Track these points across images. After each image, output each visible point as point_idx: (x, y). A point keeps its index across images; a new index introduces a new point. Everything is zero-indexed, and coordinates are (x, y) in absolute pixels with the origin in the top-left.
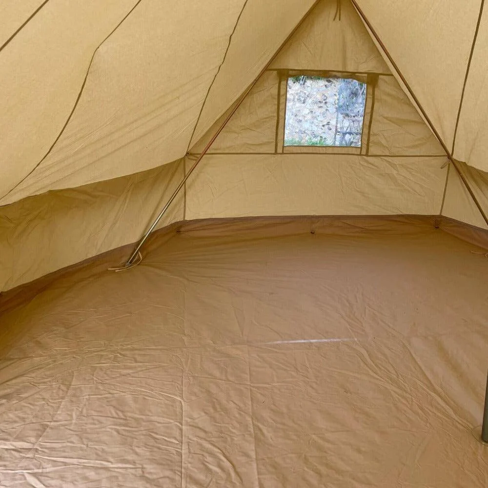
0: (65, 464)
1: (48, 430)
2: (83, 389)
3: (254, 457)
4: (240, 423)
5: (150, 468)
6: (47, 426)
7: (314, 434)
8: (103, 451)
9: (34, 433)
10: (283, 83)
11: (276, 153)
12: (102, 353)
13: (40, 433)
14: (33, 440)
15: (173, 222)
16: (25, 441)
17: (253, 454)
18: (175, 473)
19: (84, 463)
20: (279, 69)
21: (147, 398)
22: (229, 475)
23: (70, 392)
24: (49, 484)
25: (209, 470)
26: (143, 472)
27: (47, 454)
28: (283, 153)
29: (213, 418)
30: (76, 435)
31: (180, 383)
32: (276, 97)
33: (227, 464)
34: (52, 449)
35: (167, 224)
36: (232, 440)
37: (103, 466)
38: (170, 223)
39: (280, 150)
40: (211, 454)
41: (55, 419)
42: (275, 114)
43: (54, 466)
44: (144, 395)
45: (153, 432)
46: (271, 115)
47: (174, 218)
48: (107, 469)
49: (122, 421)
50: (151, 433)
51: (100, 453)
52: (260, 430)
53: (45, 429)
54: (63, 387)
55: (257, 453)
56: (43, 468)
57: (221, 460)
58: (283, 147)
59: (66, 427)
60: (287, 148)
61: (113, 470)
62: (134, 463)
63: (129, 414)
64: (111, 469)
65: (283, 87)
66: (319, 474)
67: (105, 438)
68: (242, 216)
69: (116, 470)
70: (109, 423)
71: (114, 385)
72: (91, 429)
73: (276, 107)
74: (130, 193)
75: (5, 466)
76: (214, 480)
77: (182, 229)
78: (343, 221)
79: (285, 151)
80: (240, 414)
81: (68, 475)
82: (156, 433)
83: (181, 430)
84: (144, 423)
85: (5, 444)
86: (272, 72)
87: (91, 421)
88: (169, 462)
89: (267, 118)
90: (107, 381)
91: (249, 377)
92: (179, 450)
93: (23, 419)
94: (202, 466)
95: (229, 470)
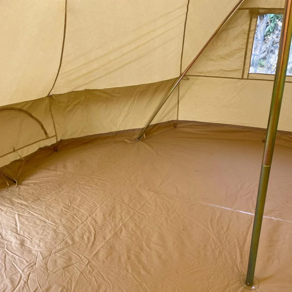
0: (32, 215)
1: (39, 201)
2: (64, 189)
3: (107, 240)
4: (115, 225)
5: (61, 228)
6: (40, 199)
7: (145, 242)
8: (50, 215)
9: (32, 200)
10: (254, 20)
11: (242, 78)
12: (85, 177)
13: (34, 201)
14: (30, 202)
15: (170, 120)
16: (27, 202)
17: (107, 239)
18: (68, 233)
19: (39, 217)
20: (250, 8)
21: (86, 201)
22: (89, 243)
23: (59, 189)
24: (21, 220)
25: (83, 238)
26: (57, 228)
27: (29, 209)
28: (248, 79)
29: (105, 218)
30: (46, 206)
31: (105, 200)
32: (247, 32)
33: (92, 238)
34: (33, 208)
35: (165, 120)
36: (105, 230)
37: (45, 221)
38: (168, 120)
39: (245, 77)
40: (90, 232)
41: (45, 198)
42: (244, 47)
43: (28, 214)
44: (86, 199)
45: (75, 215)
46: (241, 47)
47: (170, 118)
48: (45, 222)
49: (67, 207)
50: (74, 216)
51: (48, 215)
52: (122, 231)
53: (38, 200)
54: (58, 186)
55: (109, 239)
56: (24, 214)
57: (91, 236)
58: (249, 74)
59: (46, 202)
60: (251, 75)
61: (47, 223)
62: (57, 224)
63: (73, 205)
64: (46, 223)
65: (253, 24)
66: (129, 258)
67: (55, 211)
68: (215, 122)
69: (48, 224)
70: (62, 206)
71: (78, 192)
72: (53, 205)
73: (246, 41)
74: (137, 96)
75: (12, 208)
76: (81, 242)
77: (178, 126)
78: (289, 136)
79: (250, 77)
80: (119, 221)
81: (30, 219)
82: (76, 216)
83: (87, 218)
84: (75, 211)
85: (19, 201)
86: (244, 10)
87: (56, 203)
88: (70, 229)
89: (238, 50)
90: (77, 189)
91: (140, 207)
92: (78, 225)
93: (33, 193)
94: (81, 235)
95: (91, 241)
